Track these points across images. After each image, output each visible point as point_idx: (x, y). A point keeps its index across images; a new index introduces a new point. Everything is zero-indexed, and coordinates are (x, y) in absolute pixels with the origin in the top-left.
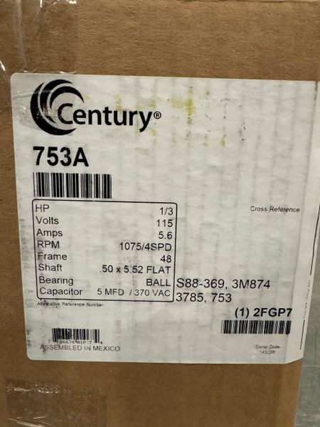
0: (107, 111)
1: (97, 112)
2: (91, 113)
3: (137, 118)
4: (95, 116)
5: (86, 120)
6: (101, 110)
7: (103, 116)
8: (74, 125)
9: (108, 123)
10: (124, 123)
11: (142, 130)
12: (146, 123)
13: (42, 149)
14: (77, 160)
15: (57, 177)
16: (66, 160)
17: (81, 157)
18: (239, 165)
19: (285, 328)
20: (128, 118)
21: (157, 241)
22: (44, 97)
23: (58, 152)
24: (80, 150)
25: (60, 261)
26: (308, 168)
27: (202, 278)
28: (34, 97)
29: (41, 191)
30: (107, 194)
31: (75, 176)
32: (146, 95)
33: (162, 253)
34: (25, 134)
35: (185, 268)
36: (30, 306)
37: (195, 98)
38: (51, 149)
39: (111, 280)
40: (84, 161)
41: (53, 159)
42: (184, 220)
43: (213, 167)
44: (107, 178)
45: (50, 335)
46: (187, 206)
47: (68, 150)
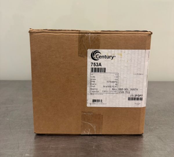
0: (105, 56)
1: (103, 56)
2: (102, 56)
3: (111, 57)
4: (103, 57)
5: (101, 58)
6: (104, 56)
7: (105, 57)
8: (99, 59)
9: (105, 58)
10: (109, 58)
11: (112, 59)
12: (113, 58)
13: (93, 63)
14: (99, 65)
15: (95, 68)
16: (97, 65)
17: (100, 65)
18: (131, 66)
19: (141, 99)
20: (109, 57)
21: (115, 81)
22: (94, 53)
23: (96, 64)
24: (100, 63)
25: (95, 85)
26: (144, 66)
27: (124, 88)
28: (92, 54)
29: (92, 71)
30: (105, 72)
31: (99, 68)
32: (113, 53)
33: (115, 83)
34: (90, 60)
35: (120, 86)
36: (88, 95)
37: (122, 53)
38: (94, 63)
39: (105, 89)
40: (101, 65)
41: (95, 65)
42: (120, 76)
43: (125, 66)
44: (105, 69)
45: (92, 101)
46: (120, 74)
47: (98, 63)
